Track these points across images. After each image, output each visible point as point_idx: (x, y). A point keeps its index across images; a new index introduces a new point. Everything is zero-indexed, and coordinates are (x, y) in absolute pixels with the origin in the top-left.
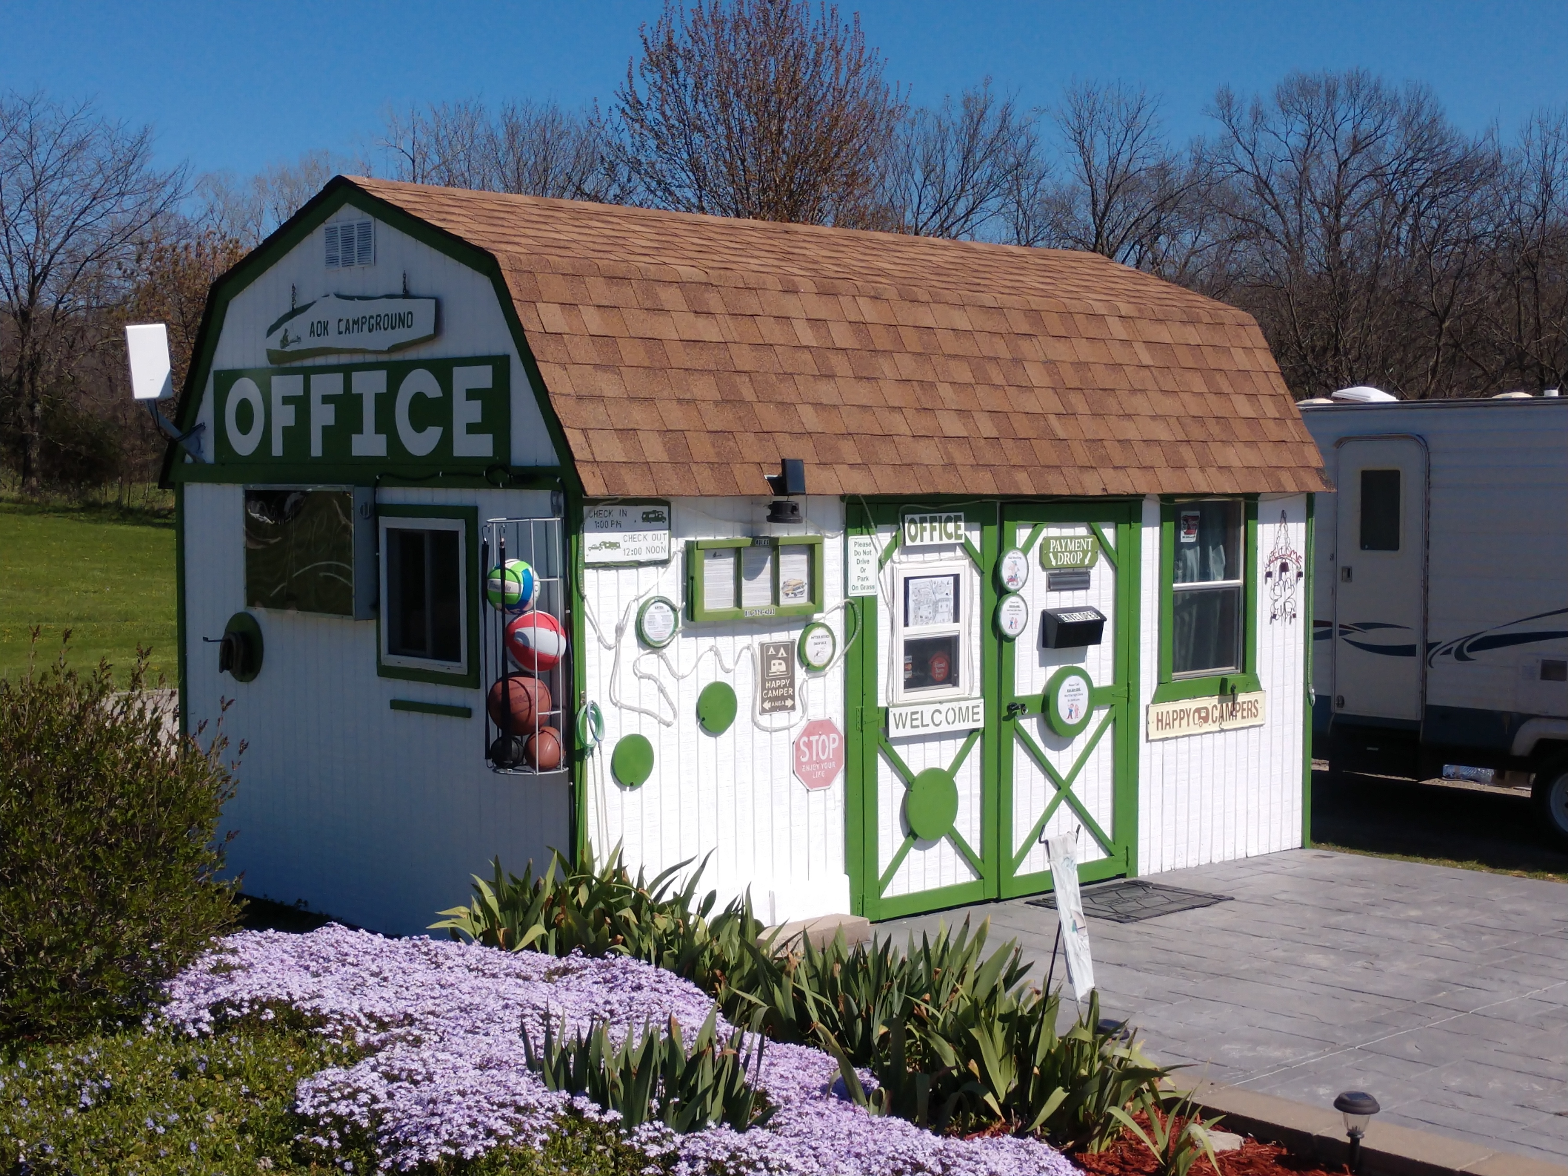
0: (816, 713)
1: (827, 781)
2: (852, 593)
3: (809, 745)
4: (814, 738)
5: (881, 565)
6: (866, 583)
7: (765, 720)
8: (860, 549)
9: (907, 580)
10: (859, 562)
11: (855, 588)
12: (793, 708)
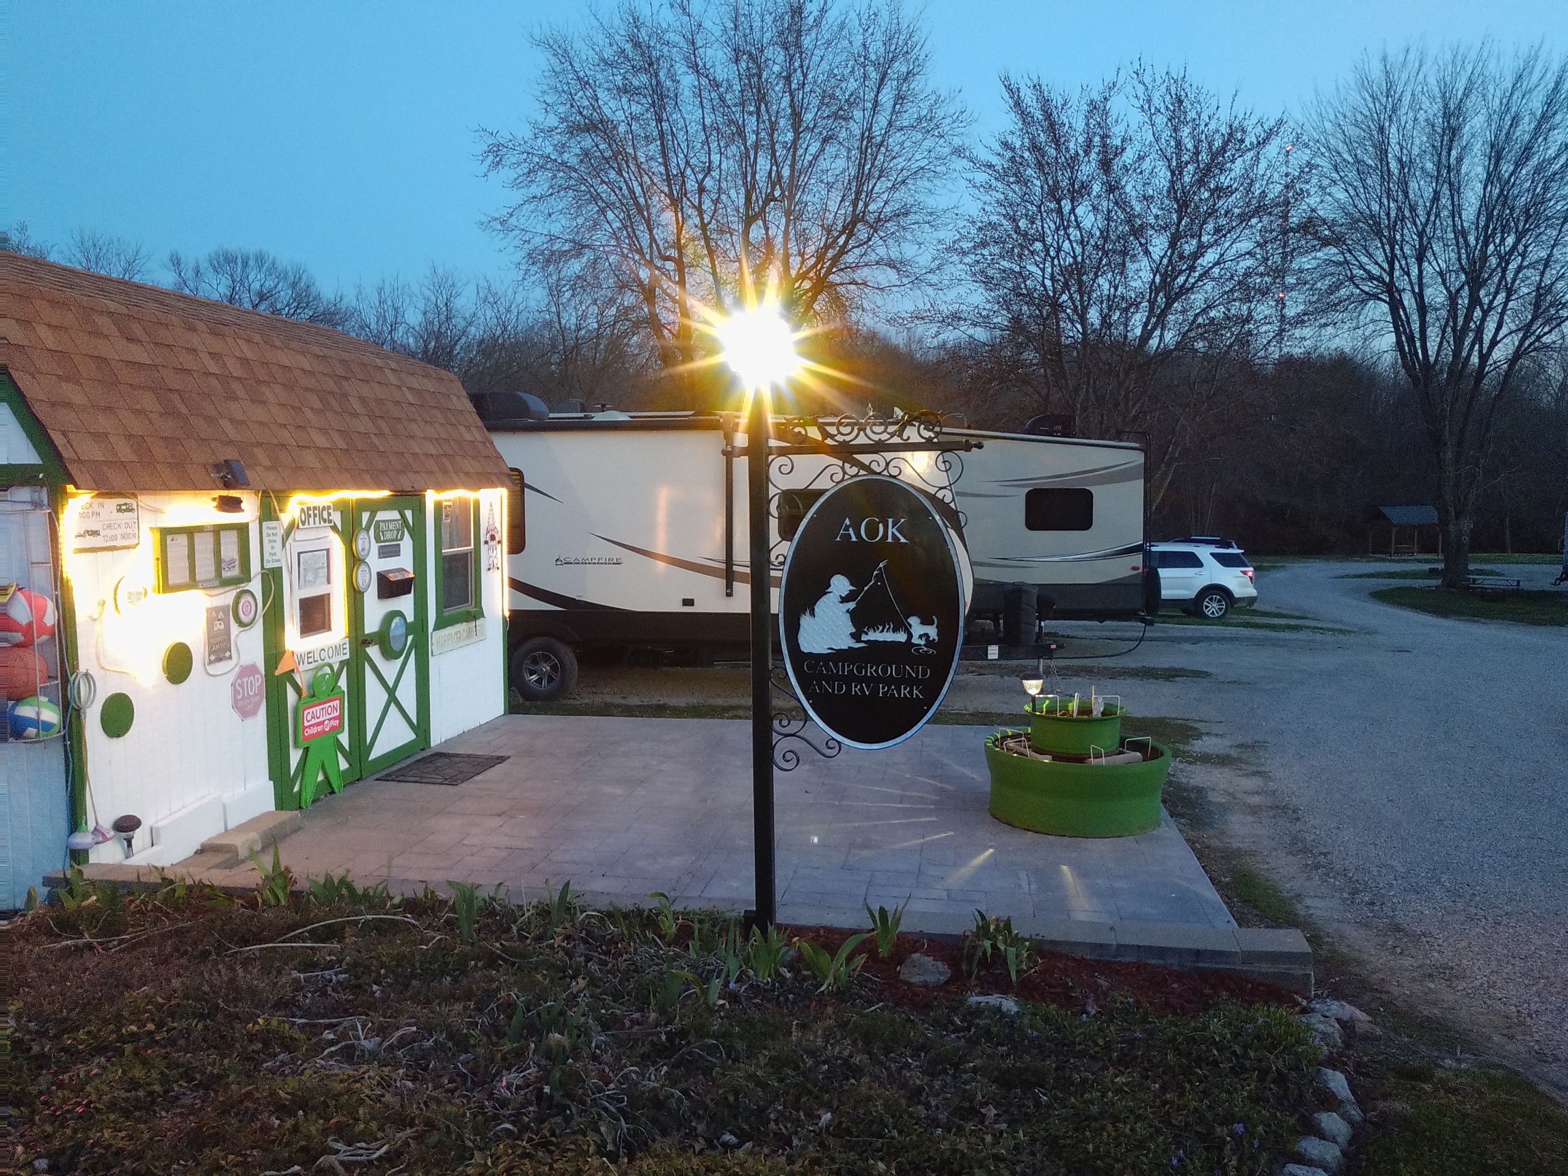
0: (246, 660)
1: (254, 712)
2: (267, 566)
3: (241, 686)
4: (245, 680)
5: (284, 545)
6: (275, 558)
7: (211, 669)
8: (270, 532)
9: (299, 554)
10: (270, 541)
11: (268, 561)
12: (230, 658)
